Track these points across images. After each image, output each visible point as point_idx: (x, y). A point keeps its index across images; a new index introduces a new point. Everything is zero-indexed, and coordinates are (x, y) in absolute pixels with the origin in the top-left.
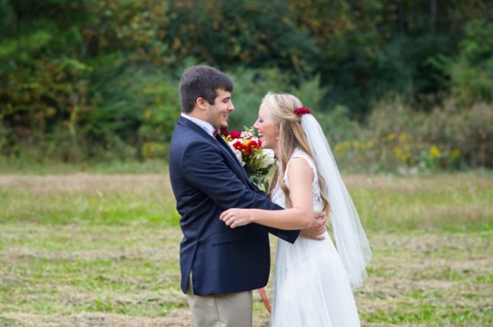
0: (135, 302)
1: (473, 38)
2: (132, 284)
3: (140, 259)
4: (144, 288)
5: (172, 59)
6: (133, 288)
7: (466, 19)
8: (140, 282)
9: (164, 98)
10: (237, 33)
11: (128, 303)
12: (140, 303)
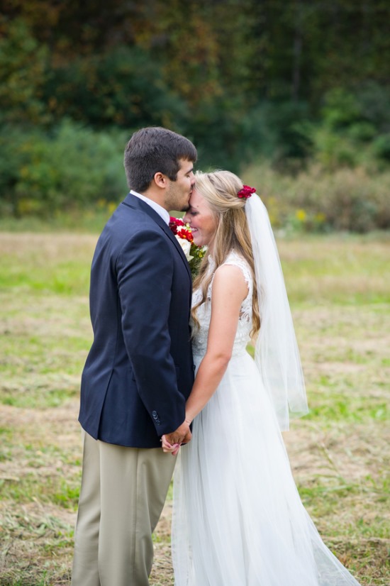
0: (22, 389)
1: (335, 107)
2: (18, 365)
3: (25, 334)
4: (31, 371)
5: (47, 118)
6: (19, 370)
7: (326, 87)
8: (27, 363)
9: (41, 157)
10: (111, 95)
11: (15, 390)
12: (28, 390)
